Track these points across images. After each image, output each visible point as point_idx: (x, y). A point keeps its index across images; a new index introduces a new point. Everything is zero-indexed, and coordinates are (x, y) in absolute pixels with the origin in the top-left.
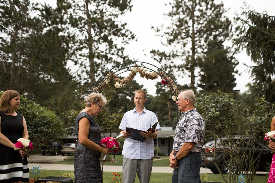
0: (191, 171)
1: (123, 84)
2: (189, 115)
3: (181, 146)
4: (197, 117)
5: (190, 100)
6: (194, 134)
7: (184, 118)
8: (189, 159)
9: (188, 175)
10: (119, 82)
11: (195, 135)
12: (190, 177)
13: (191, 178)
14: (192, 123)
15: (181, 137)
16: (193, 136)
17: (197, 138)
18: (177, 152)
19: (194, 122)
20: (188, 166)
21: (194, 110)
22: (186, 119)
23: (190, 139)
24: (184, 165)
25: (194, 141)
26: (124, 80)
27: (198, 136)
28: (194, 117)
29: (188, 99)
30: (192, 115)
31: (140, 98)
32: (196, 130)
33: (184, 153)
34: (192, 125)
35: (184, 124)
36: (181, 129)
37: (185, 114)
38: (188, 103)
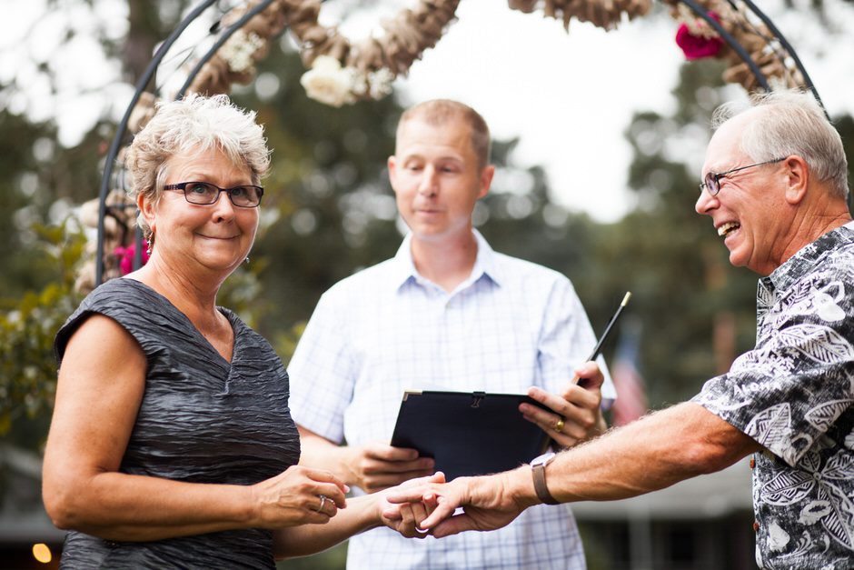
1: (373, 68)
5: (813, 163)
10: (336, 52)
21: (845, 237)
29: (792, 163)
31: (442, 168)
37: (779, 279)
38: (798, 188)
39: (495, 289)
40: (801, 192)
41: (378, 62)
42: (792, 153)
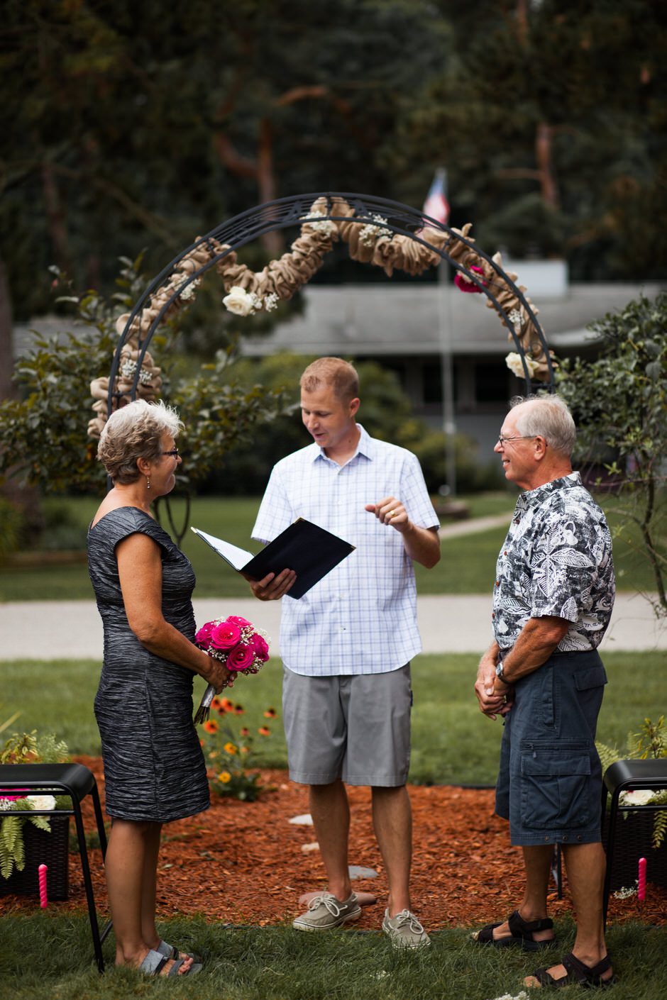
0: (557, 728)
1: (267, 293)
2: (545, 506)
3: (518, 630)
4: (574, 517)
6: (560, 587)
7: (530, 513)
8: (547, 681)
9: (547, 742)
10: (244, 283)
11: (565, 590)
12: (551, 749)
13: (555, 752)
14: (555, 541)
15: (517, 594)
16: (556, 595)
17: (571, 602)
18: (507, 650)
19: (562, 539)
20: (547, 708)
21: (568, 482)
22: (533, 525)
23: (548, 603)
24: (530, 706)
25: (562, 615)
26: (273, 274)
27: (575, 592)
28: (564, 517)
29: (539, 440)
30: (558, 507)
32: (570, 570)
33: (531, 657)
34: (555, 551)
35: (525, 543)
36: (514, 566)
37: (531, 499)
38: (540, 453)
39: (369, 462)
40: (542, 455)
41: (271, 289)
42: (540, 435)
